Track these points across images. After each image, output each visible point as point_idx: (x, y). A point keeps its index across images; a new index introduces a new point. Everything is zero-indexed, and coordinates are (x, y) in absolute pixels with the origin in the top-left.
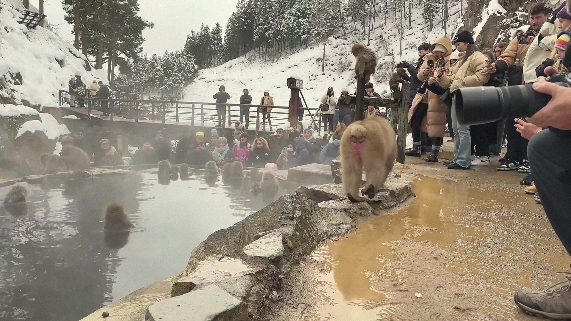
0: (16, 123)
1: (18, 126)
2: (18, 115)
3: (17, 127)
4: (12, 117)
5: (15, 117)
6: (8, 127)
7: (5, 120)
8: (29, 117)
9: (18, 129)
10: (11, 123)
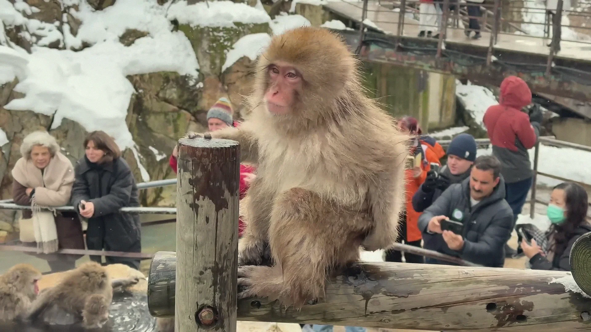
0: (225, 40)
1: (229, 47)
2: (229, 24)
3: (225, 47)
4: (216, 29)
5: (223, 28)
6: (211, 48)
7: (205, 35)
8: (249, 29)
9: (228, 51)
10: (215, 40)
